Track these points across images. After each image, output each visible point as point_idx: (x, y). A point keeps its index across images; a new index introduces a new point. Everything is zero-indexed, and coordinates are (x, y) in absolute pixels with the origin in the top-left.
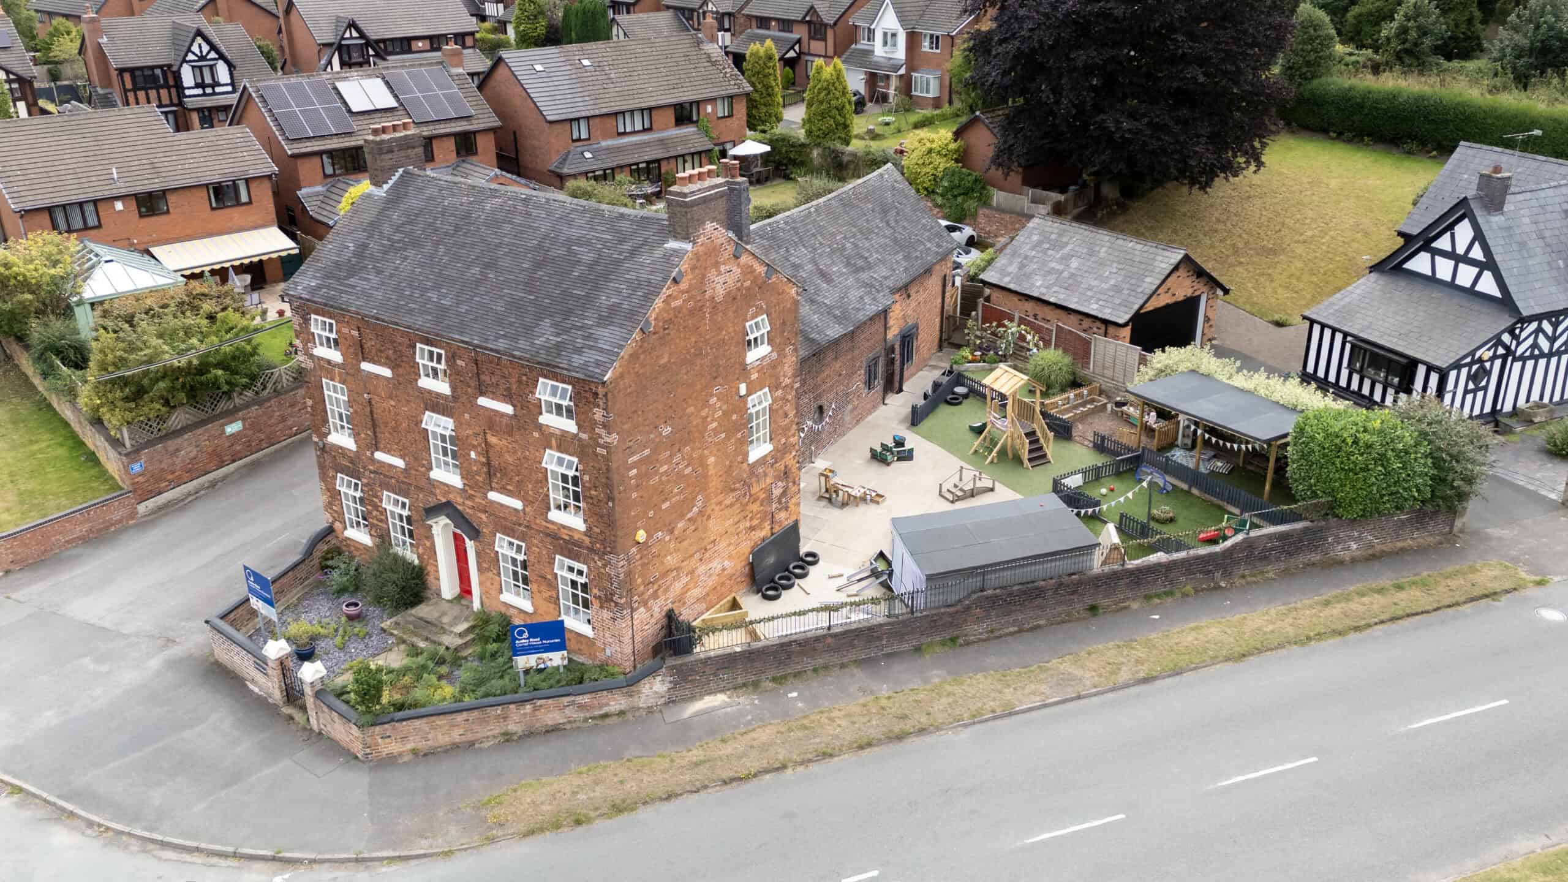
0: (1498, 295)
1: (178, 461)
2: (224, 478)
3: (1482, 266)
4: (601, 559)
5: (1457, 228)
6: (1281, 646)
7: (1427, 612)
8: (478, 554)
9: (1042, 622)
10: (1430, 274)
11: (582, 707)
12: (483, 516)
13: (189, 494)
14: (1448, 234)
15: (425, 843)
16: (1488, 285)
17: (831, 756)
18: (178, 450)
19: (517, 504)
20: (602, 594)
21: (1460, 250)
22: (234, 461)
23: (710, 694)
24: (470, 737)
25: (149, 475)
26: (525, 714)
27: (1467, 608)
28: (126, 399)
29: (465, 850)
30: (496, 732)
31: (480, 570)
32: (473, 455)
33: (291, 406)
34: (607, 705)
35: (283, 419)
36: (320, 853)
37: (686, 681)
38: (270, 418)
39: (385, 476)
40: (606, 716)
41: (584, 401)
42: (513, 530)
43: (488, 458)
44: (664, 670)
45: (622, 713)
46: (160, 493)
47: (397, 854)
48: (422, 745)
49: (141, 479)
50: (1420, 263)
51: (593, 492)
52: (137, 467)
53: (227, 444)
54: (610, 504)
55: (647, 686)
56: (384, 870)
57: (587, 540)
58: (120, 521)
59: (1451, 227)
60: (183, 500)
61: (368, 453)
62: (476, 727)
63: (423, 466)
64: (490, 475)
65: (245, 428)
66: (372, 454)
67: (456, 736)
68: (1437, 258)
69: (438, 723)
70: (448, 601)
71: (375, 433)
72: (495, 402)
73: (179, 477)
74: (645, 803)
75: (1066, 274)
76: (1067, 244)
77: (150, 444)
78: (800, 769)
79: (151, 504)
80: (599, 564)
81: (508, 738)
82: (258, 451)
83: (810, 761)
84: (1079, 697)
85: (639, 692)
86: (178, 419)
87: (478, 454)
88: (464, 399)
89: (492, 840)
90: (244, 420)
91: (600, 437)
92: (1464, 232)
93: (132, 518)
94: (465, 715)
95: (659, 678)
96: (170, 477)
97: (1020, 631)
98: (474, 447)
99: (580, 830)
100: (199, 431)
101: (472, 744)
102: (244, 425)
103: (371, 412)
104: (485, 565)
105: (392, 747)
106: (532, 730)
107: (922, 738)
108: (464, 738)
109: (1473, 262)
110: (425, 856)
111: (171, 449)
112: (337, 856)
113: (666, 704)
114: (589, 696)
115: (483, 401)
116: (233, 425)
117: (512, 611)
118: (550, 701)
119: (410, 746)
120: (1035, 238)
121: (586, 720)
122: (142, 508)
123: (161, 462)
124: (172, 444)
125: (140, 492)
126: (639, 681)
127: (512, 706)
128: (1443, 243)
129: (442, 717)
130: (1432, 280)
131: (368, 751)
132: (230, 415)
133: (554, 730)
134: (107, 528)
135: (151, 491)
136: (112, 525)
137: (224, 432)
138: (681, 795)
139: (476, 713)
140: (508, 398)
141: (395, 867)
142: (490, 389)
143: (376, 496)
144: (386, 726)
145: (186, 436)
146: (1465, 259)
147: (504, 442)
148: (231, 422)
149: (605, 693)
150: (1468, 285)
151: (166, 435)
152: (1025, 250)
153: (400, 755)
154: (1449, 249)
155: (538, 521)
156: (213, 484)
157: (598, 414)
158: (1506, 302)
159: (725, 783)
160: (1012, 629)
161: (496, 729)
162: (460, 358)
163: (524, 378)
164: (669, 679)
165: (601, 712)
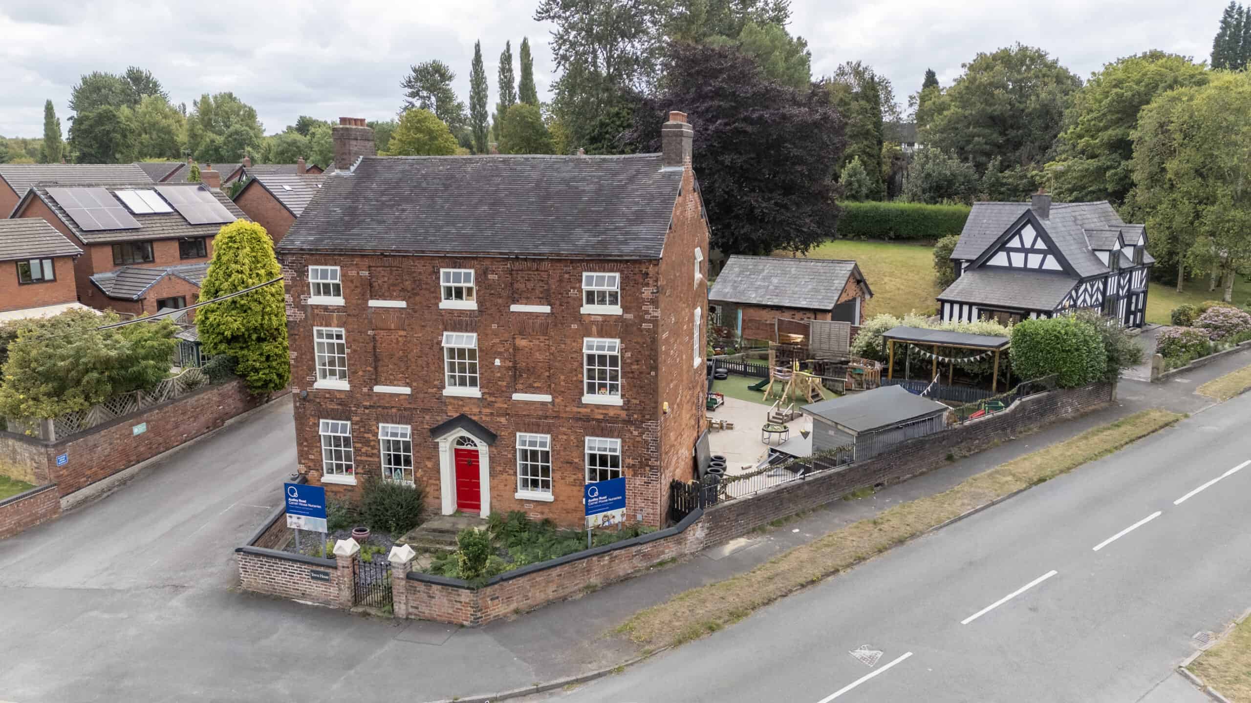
0: (1060, 268)
1: (95, 456)
2: (132, 477)
3: (1045, 253)
4: (637, 428)
5: (1023, 232)
6: (1085, 462)
7: (1144, 436)
8: (492, 459)
9: (924, 470)
10: (1007, 265)
11: (646, 556)
12: (503, 420)
13: (103, 491)
14: (1017, 237)
15: (593, 666)
16: (1051, 263)
17: (864, 559)
18: (95, 446)
19: (547, 398)
20: (636, 462)
21: (1028, 245)
22: (138, 462)
23: (732, 539)
24: (561, 593)
25: (71, 469)
26: (604, 566)
27: (1161, 431)
28: (49, 395)
29: (632, 664)
30: (581, 586)
31: (493, 475)
32: (497, 362)
33: (184, 414)
34: (663, 553)
35: (177, 426)
36: (498, 692)
37: (717, 527)
38: (167, 423)
39: (384, 408)
40: (661, 564)
41: (632, 284)
42: (538, 425)
43: (515, 362)
44: (703, 517)
45: (673, 560)
46: (79, 489)
47: (574, 678)
48: (523, 605)
49: (65, 472)
50: (1001, 259)
51: (635, 367)
52: (62, 460)
53: (134, 445)
54: (653, 373)
55: (692, 533)
56: (569, 692)
57: (623, 414)
58: (44, 515)
59: (1018, 232)
60: (99, 496)
61: (365, 390)
62: (566, 582)
63: (435, 386)
64: (515, 378)
65: (148, 431)
66: (371, 389)
67: (551, 593)
68: (1011, 254)
69: (538, 579)
70: (451, 516)
71: (376, 368)
72: (527, 306)
73: (95, 473)
74: (753, 608)
75: (771, 287)
76: (763, 270)
77: (73, 437)
78: (849, 570)
79: (71, 499)
80: (636, 433)
81: (592, 590)
82: (156, 455)
83: (852, 564)
84: (993, 504)
85: (686, 539)
86: (94, 417)
87: (503, 360)
88: (493, 310)
89: (651, 653)
90: (148, 422)
91: (647, 312)
92: (1029, 233)
93: (55, 513)
94: (558, 570)
95: (700, 525)
96: (88, 473)
97: (915, 476)
98: (499, 354)
99: (717, 634)
100: (113, 429)
101: (564, 599)
102: (147, 427)
103: (374, 348)
104: (499, 468)
105: (499, 609)
106: (609, 581)
107: (915, 540)
108: (556, 595)
109: (1039, 251)
110: (599, 675)
111: (91, 444)
112: (516, 691)
113: (704, 549)
114: (651, 544)
115: (514, 308)
116: (139, 426)
117: (527, 506)
118: (623, 551)
119: (513, 606)
120: (737, 270)
121: (648, 568)
122: (65, 502)
123: (81, 456)
124: (91, 439)
125: (63, 486)
126: (687, 528)
127: (595, 558)
128: (1015, 243)
129: (541, 573)
130: (1010, 269)
131: (479, 614)
132: (137, 417)
133: (626, 579)
134: (32, 521)
135: (72, 486)
136: (39, 518)
137: (131, 432)
138: (776, 599)
139: (567, 568)
140: (545, 299)
141: (578, 689)
142: (525, 295)
143: (369, 431)
144: (496, 586)
145: (103, 433)
146: (1033, 250)
147: (537, 342)
148: (138, 423)
149: (662, 541)
150: (1037, 267)
151: (84, 431)
152: (732, 277)
153: (505, 616)
154: (1020, 246)
155: (568, 409)
156: (123, 482)
157: (647, 292)
158: (1068, 271)
159: (803, 586)
160: (908, 476)
161: (580, 582)
162: (493, 272)
163: (567, 276)
164: (707, 525)
165: (658, 560)
